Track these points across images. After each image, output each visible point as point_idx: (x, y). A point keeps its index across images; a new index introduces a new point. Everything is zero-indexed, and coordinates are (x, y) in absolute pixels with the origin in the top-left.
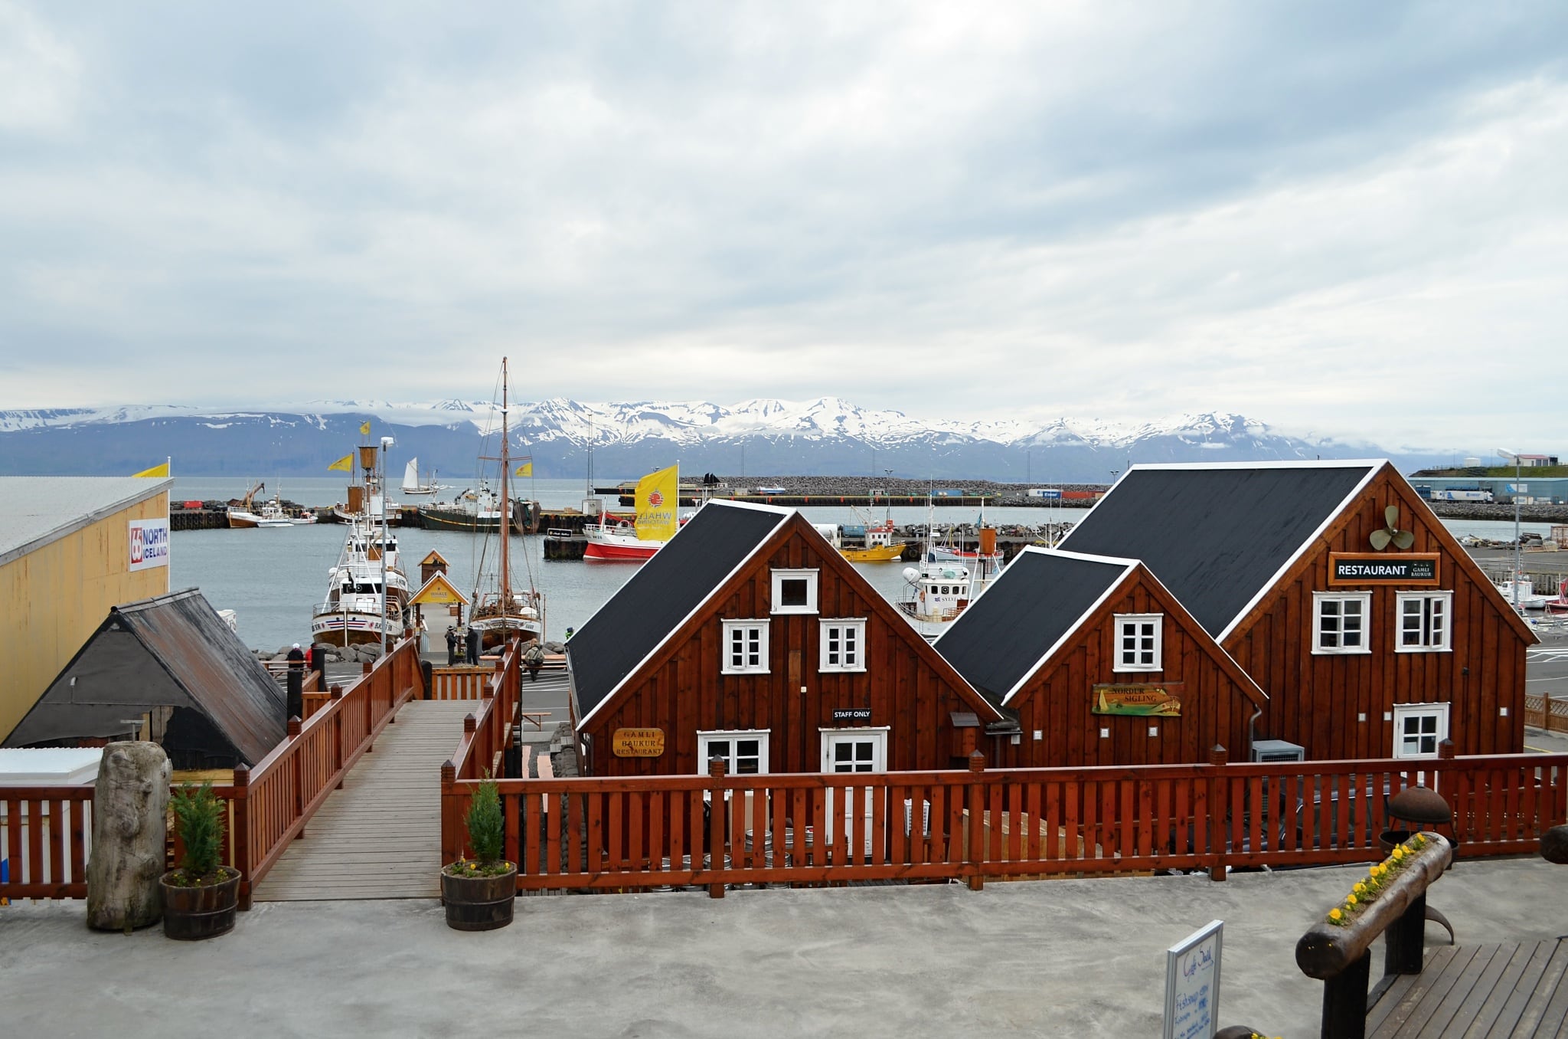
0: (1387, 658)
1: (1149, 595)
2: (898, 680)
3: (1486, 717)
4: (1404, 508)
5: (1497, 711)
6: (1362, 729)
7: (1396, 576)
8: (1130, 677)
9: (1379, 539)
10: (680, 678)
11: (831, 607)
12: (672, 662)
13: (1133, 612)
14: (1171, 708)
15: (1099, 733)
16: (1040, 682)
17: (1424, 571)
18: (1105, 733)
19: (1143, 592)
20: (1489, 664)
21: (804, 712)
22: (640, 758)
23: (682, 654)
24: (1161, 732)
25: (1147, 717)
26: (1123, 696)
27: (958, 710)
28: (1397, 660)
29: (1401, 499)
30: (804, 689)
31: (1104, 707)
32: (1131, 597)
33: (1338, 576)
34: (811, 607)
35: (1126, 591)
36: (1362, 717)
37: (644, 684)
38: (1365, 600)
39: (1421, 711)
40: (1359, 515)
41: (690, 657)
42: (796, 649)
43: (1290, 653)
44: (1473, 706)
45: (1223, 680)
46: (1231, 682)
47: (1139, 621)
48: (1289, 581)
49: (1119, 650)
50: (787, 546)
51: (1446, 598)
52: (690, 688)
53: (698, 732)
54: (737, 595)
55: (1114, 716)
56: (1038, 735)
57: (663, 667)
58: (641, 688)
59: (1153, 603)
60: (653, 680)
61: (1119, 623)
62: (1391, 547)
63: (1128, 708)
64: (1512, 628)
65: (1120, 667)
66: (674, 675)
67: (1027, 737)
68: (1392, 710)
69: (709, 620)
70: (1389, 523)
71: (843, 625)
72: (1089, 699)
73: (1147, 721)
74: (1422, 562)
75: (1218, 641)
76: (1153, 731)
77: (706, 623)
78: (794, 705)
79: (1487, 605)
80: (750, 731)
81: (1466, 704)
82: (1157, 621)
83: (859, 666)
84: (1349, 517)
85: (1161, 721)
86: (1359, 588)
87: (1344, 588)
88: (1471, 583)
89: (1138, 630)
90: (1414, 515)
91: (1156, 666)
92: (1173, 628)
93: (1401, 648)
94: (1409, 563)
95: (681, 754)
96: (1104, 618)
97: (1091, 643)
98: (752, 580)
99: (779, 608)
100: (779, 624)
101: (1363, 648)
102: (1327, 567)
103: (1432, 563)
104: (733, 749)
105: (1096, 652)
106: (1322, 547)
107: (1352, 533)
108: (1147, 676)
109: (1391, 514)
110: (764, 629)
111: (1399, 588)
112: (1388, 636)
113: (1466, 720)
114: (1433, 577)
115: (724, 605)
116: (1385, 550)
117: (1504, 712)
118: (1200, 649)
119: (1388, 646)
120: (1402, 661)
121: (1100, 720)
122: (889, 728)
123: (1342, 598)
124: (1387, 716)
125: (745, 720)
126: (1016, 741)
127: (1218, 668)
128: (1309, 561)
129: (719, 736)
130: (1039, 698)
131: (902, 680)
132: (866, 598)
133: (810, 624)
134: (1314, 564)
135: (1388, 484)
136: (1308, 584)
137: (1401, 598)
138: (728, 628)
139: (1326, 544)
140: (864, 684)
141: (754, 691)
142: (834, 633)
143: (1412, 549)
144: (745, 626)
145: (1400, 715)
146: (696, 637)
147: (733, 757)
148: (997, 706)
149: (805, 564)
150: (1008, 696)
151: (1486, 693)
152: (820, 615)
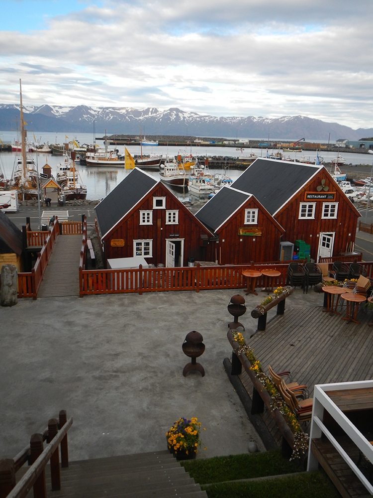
0: (319, 220)
1: (255, 204)
3: (345, 236)
4: (327, 179)
5: (348, 234)
7: (323, 198)
8: (249, 226)
12: (126, 222)
14: (259, 234)
16: (225, 227)
19: (253, 203)
20: (347, 222)
21: (162, 235)
22: (118, 247)
23: (129, 219)
25: (253, 236)
26: (246, 230)
27: (203, 234)
28: (321, 221)
30: (162, 229)
31: (241, 233)
33: (307, 198)
36: (311, 236)
41: (131, 220)
43: (293, 219)
44: (341, 233)
45: (273, 226)
49: (246, 218)
52: (131, 229)
53: (134, 240)
54: (143, 204)
55: (244, 236)
57: (124, 223)
58: (118, 228)
62: (322, 190)
63: (248, 234)
64: (354, 212)
66: (127, 225)
68: (319, 234)
72: (237, 231)
74: (331, 194)
75: (273, 216)
78: (159, 233)
79: (348, 206)
80: (147, 240)
81: (339, 232)
82: (256, 211)
85: (256, 237)
88: (343, 199)
90: (330, 182)
93: (323, 217)
94: (327, 195)
95: (129, 246)
97: (239, 216)
101: (313, 217)
103: (333, 195)
104: (143, 244)
113: (339, 237)
114: (333, 198)
118: (268, 218)
119: (319, 217)
120: (323, 221)
121: (240, 237)
124: (318, 236)
125: (146, 237)
127: (272, 223)
129: (139, 241)
132: (178, 204)
134: (301, 195)
140: (178, 227)
141: (148, 229)
143: (328, 191)
144: (146, 212)
145: (322, 235)
146: (133, 215)
151: (346, 230)
152: (166, 209)
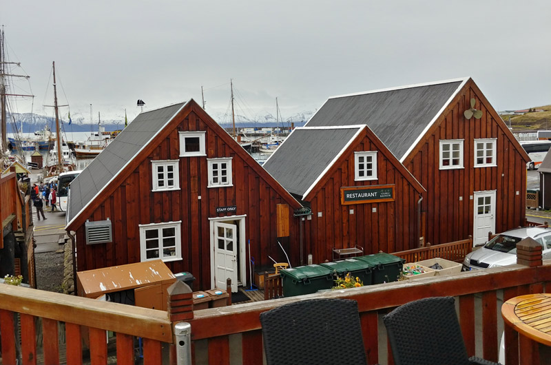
1: (371, 142)
2: (250, 189)
6: (461, 204)
9: (468, 114)
10: (128, 195)
11: (213, 152)
13: (363, 150)
15: (349, 212)
16: (320, 188)
18: (352, 212)
19: (368, 141)
20: (511, 171)
24: (378, 210)
27: (279, 203)
28: (475, 171)
29: (476, 95)
32: (362, 143)
34: (202, 153)
35: (359, 141)
36: (461, 198)
37: (105, 200)
38: (461, 143)
39: (485, 194)
40: (459, 104)
42: (195, 176)
43: (430, 170)
44: (506, 190)
45: (405, 183)
46: (409, 184)
47: (365, 155)
48: (429, 135)
49: (357, 170)
50: (187, 119)
51: (494, 142)
54: (159, 147)
56: (320, 214)
59: (372, 146)
61: (357, 156)
62: (472, 118)
65: (358, 178)
66: (124, 193)
67: (315, 216)
69: (144, 161)
70: (472, 106)
71: (220, 162)
73: (371, 205)
76: (374, 210)
77: (142, 163)
81: (502, 190)
82: (374, 156)
83: (230, 183)
84: (455, 104)
85: (378, 205)
87: (452, 138)
89: (365, 159)
90: (481, 103)
91: (374, 177)
92: (382, 158)
93: (476, 166)
96: (350, 154)
97: (343, 167)
98: (168, 138)
99: (184, 153)
100: (185, 162)
101: (460, 166)
102: (446, 128)
105: (346, 171)
106: (443, 118)
107: (455, 112)
108: (371, 182)
109: (473, 102)
110: (176, 166)
111: (475, 137)
112: (471, 160)
115: (152, 152)
117: (518, 193)
120: (477, 172)
121: (349, 207)
122: (245, 215)
123: (451, 143)
124: (471, 197)
126: (310, 218)
127: (403, 177)
128: (438, 125)
129: (152, 226)
130: (320, 196)
132: (232, 147)
133: (202, 161)
134: (440, 127)
135: (470, 88)
136: (437, 136)
137: (476, 142)
138: (155, 166)
141: (171, 200)
142: (215, 166)
143: (481, 119)
144: (165, 165)
146: (136, 172)
147: (161, 238)
149: (198, 129)
150: (305, 196)
152: (207, 157)
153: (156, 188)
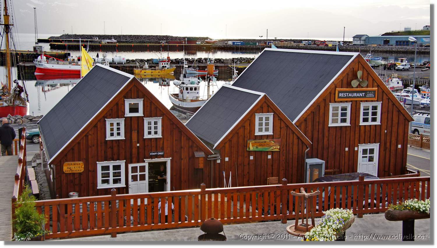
0: (356, 127)
1: (268, 106)
2: (174, 140)
3: (393, 148)
4: (365, 71)
5: (397, 146)
6: (347, 154)
7: (360, 97)
8: (261, 137)
9: (355, 83)
10: (90, 142)
11: (148, 113)
12: (87, 136)
13: (262, 113)
14: (276, 148)
15: (249, 158)
16: (228, 140)
17: (371, 95)
18: (252, 158)
19: (266, 105)
20: (395, 129)
21: (138, 154)
22: (74, 173)
23: (90, 133)
24: (272, 157)
25: (267, 152)
26: (258, 144)
27: (197, 151)
28: (360, 128)
29: (364, 68)
30: (138, 145)
31: (251, 148)
32: (262, 107)
33: (339, 97)
34: (140, 114)
35: (260, 105)
36: (347, 149)
37: (75, 145)
38: (349, 106)
39: (368, 147)
40: (348, 74)
41: (93, 134)
42: (135, 130)
43: (321, 127)
44: (388, 144)
45: (295, 137)
46: (298, 138)
47: (264, 116)
48: (321, 99)
49: (257, 127)
50: (131, 90)
51: (379, 105)
52: (93, 146)
53: (97, 162)
54: (112, 110)
55: (255, 151)
56: (227, 159)
57: (83, 138)
58: (74, 146)
59: (270, 109)
60: (79, 143)
61: (257, 116)
62: (359, 86)
63: (260, 148)
64: (404, 116)
65: (257, 133)
66: (87, 141)
67: (223, 160)
68: (358, 146)
69: (100, 119)
70: (359, 77)
71: (153, 120)
72: (246, 146)
73: (267, 153)
74: (370, 91)
75: (294, 123)
76: (269, 157)
77: (99, 121)
78: (134, 151)
79: (394, 107)
80: (117, 161)
81: (385, 144)
82: (271, 116)
83: (159, 135)
84: (344, 75)
85: (272, 153)
86: (347, 102)
87: (341, 102)
88: (389, 99)
89: (264, 119)
90: (368, 74)
91: (270, 133)
92: (277, 118)
93: (362, 123)
94: (365, 92)
95: (91, 171)
96: (252, 115)
97: (247, 125)
98: (117, 104)
99: (128, 114)
100: (129, 120)
101: (348, 124)
102: (335, 94)
103: (375, 91)
104: (111, 168)
105: (249, 128)
106: (333, 86)
107: (345, 81)
108: (267, 137)
109: (359, 74)
110: (122, 121)
111: (361, 101)
112: (357, 119)
113: (385, 150)
114: (375, 97)
115: (106, 113)
116: (357, 87)
117: (399, 146)
118: (287, 126)
119: (357, 123)
120: (362, 129)
121: (250, 153)
122: (171, 158)
123: (340, 106)
124: (356, 149)
125: (115, 157)
126: (219, 161)
127: (293, 133)
128: (328, 92)
129: (105, 163)
130: (227, 145)
131: (176, 140)
132: (161, 110)
133: (140, 120)
134: (330, 93)
135: (359, 62)
136: (328, 101)
137: (363, 105)
138: (108, 122)
139: (335, 85)
140: (161, 142)
141: (119, 146)
142: (149, 123)
143: (367, 87)
144: (115, 121)
145: (361, 148)
146: (96, 126)
147: (111, 171)
148: (212, 148)
149: (138, 97)
150: (216, 145)
151: (393, 139)
152: (144, 117)
153: (109, 138)
